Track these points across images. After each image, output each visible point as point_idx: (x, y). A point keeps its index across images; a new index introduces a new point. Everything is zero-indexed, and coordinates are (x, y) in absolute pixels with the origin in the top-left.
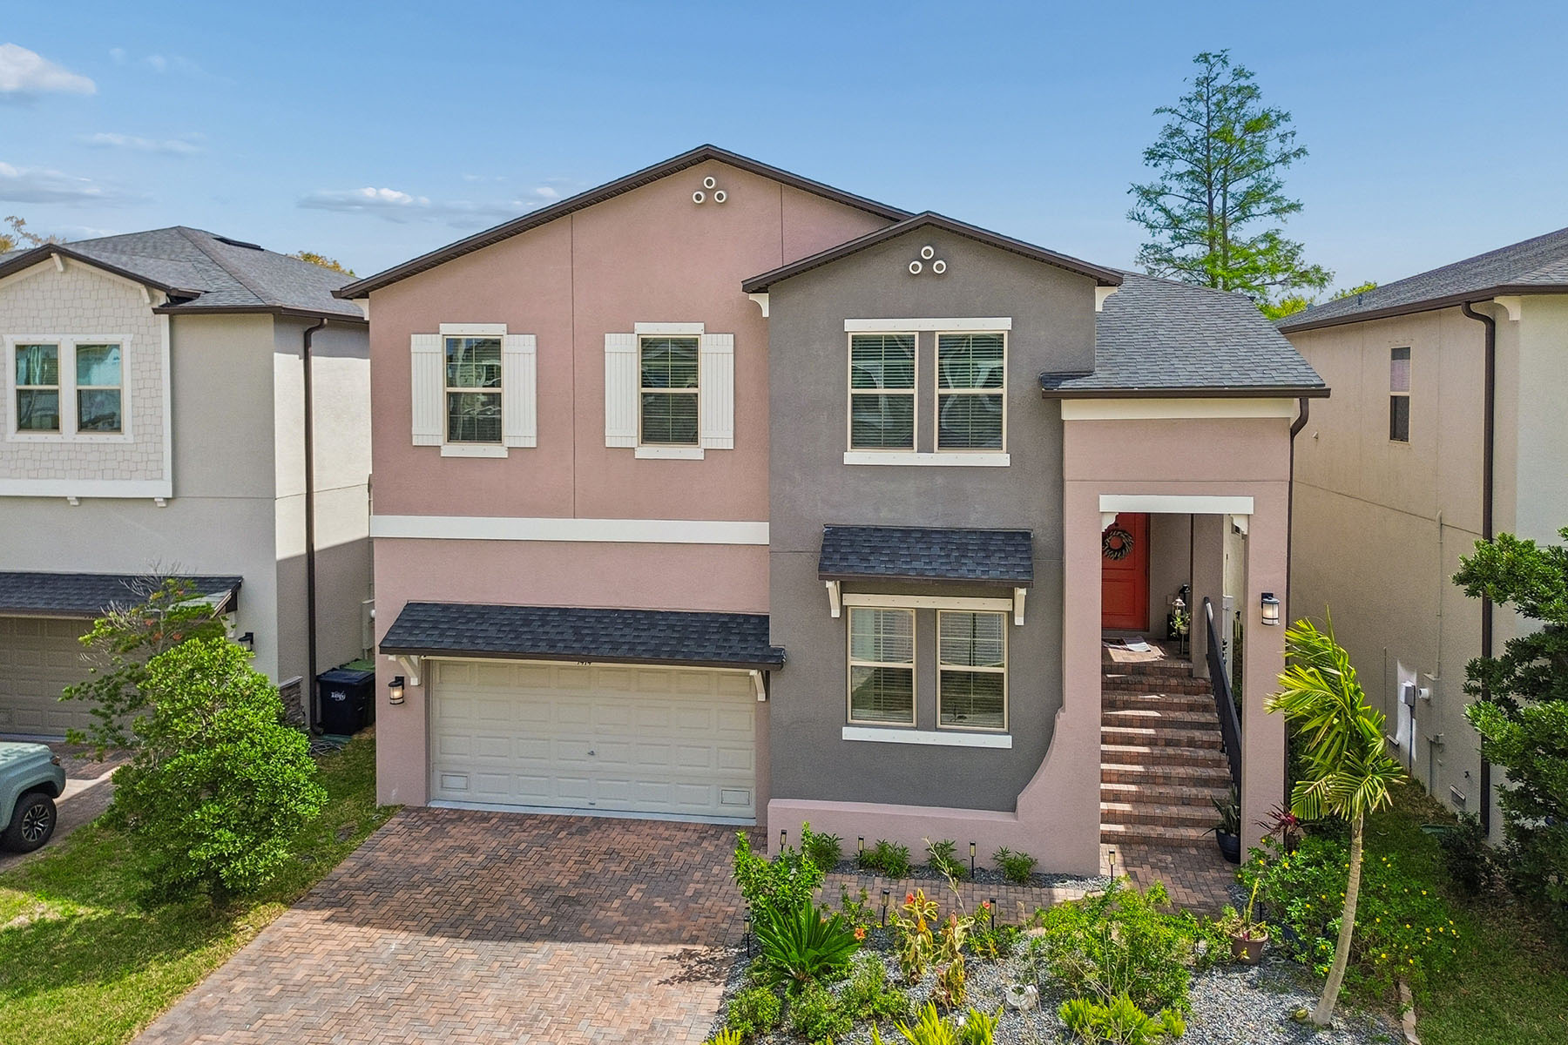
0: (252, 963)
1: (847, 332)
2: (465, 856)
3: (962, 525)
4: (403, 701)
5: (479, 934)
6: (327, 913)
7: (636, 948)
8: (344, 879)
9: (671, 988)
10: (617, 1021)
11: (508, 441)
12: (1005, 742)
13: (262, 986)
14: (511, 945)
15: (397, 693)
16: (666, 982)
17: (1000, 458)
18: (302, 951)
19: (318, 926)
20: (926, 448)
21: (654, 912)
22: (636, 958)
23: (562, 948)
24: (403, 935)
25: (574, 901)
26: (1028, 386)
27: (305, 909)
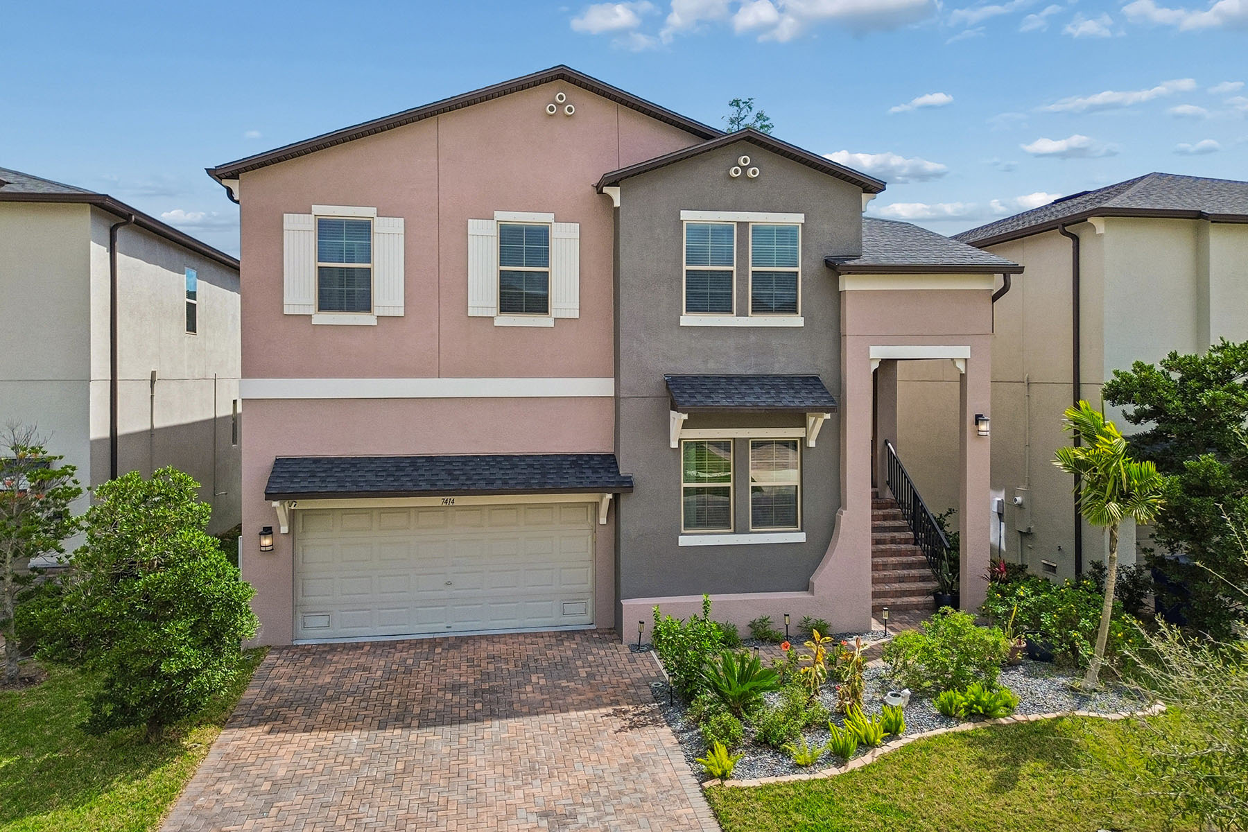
0: (223, 770)
1: (682, 221)
2: (366, 674)
3: (769, 373)
4: (271, 550)
5: (425, 722)
6: (267, 728)
7: (573, 714)
8: (260, 701)
9: (627, 734)
10: (603, 760)
11: (377, 311)
12: (801, 537)
13: (250, 785)
14: (464, 726)
15: (267, 542)
16: (620, 731)
17: (796, 321)
18: (266, 755)
19: (264, 737)
20: (742, 313)
21: (567, 691)
22: (578, 720)
23: (512, 722)
24: (357, 733)
25: (491, 691)
26: (817, 266)
27: (240, 727)
